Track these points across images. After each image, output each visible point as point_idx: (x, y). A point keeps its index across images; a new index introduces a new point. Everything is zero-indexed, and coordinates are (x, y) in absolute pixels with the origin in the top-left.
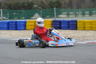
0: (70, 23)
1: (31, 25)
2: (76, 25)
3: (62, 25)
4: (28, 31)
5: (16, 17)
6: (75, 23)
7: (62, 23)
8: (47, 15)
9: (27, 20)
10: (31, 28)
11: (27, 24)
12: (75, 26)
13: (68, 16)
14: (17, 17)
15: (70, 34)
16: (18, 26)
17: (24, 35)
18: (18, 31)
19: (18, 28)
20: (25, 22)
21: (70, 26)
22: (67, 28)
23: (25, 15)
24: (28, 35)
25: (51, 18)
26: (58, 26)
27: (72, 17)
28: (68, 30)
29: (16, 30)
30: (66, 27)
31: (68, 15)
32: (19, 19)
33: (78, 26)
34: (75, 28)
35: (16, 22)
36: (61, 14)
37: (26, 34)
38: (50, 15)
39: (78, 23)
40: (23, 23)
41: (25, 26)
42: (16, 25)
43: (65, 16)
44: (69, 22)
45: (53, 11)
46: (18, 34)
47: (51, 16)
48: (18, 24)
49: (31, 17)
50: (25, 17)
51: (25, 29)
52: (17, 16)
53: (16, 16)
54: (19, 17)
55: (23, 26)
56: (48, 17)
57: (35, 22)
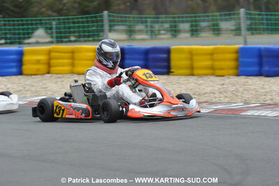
0: (151, 56)
1: (38, 62)
2: (168, 60)
3: (127, 62)
4: (29, 77)
6: (165, 56)
7: (127, 56)
8: (70, 32)
10: (38, 70)
11: (26, 58)
12: (165, 64)
21: (150, 64)
24: (33, 89)
25: (80, 41)
33: (174, 63)
34: (165, 70)
38: (79, 32)
39: (173, 56)
40: (14, 57)
41: (20, 63)
45: (102, 21)
47: (80, 37)
51: (20, 73)
55: (14, 64)
56: (73, 39)
57: (49, 52)
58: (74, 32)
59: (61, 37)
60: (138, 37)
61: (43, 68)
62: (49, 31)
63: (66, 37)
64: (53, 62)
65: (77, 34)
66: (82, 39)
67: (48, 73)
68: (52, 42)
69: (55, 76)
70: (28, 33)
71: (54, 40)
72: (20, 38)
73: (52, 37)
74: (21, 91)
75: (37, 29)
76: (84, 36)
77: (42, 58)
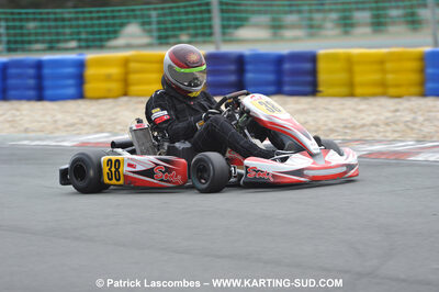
0: (287, 66)
1: (108, 78)
2: (314, 72)
3: (249, 76)
4: (94, 103)
5: (37, 42)
6: (308, 66)
7: (249, 67)
8: (181, 29)
9: (90, 56)
10: (109, 90)
11: (90, 72)
12: (309, 79)
13: (275, 34)
14: (43, 42)
16: (47, 83)
18: (47, 104)
19: (48, 93)
20: (81, 65)
21: (287, 79)
22: (272, 89)
23: (79, 33)
24: (94, 121)
25: (197, 42)
26: (232, 78)
27: (296, 39)
28: (275, 98)
29: (40, 98)
30: (267, 84)
31: (277, 27)
32: (51, 49)
33: (322, 77)
34: (309, 89)
35: (39, 65)
36: (241, 27)
37: (87, 119)
38: (195, 28)
39: (322, 66)
40: (70, 70)
41: (80, 80)
42: (39, 77)
43: (263, 34)
44: (279, 60)
45: (209, 11)
46: (48, 118)
48: (46, 71)
49: (109, 39)
50: (79, 40)
51: (80, 96)
52: (43, 34)
53: (36, 34)
54: (51, 42)
55: (71, 82)
56: (184, 39)
57: (126, 62)
61: (116, 86)
63: (173, 37)
64: (133, 77)
65: (191, 32)
66: (199, 39)
67: (125, 94)
68: (149, 45)
69: (135, 99)
71: (154, 41)
77: (115, 71)
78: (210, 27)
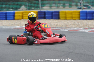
0: (54, 14)
1: (19, 16)
3: (46, 16)
4: (17, 20)
6: (58, 14)
7: (46, 14)
9: (16, 12)
10: (19, 18)
11: (16, 15)
14: (6, 9)
15: (54, 23)
16: (7, 17)
17: (14, 24)
18: (7, 21)
19: (8, 18)
20: (14, 13)
21: (54, 16)
22: (51, 18)
24: (17, 24)
26: (43, 16)
28: (51, 20)
29: (6, 19)
33: (60, 16)
34: (58, 18)
35: (6, 13)
36: (44, 6)
37: (15, 23)
39: (60, 14)
40: (12, 14)
41: (14, 16)
42: (6, 16)
44: (52, 13)
45: (39, 3)
46: (8, 23)
48: (7, 14)
51: (14, 19)
55: (12, 16)
56: (33, 9)
57: (23, 13)
58: (33, 7)
59: (29, 8)
60: (53, 8)
61: (21, 17)
62: (26, 6)
63: (31, 8)
64: (24, 16)
65: (34, 7)
66: (36, 9)
67: (23, 19)
68: (26, 10)
69: (24, 20)
70: (19, 7)
71: (27, 9)
72: (17, 9)
73: (27, 8)
74: (13, 24)
75: (22, 6)
76: (36, 8)
77: (21, 14)
78: (39, 6)
